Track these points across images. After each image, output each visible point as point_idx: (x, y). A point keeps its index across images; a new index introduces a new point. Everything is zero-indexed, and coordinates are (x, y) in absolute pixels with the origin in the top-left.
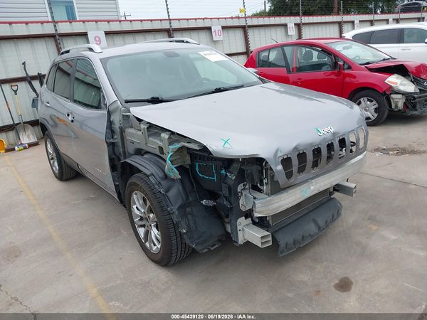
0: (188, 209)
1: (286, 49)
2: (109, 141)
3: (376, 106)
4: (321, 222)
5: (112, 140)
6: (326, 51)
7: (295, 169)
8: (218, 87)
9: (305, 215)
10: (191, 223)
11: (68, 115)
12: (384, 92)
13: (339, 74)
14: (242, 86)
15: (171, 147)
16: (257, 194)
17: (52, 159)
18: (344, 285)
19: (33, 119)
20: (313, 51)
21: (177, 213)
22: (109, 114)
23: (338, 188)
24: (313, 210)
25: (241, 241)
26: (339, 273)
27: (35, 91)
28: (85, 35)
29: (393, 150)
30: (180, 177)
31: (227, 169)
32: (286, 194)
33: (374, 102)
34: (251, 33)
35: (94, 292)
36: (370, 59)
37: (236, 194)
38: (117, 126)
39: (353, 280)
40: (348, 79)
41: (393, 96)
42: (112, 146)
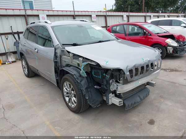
0: (89, 90)
1: (124, 25)
2: (55, 61)
3: (161, 51)
4: (142, 97)
5: (56, 60)
6: (141, 27)
7: (134, 74)
8: (100, 40)
9: (135, 94)
10: (90, 95)
11: (35, 49)
12: (165, 46)
13: (146, 37)
14: (109, 41)
15: (83, 64)
16: (118, 84)
17: (25, 68)
18: (152, 122)
19: (14, 51)
20: (135, 27)
21: (85, 90)
22: (55, 49)
23: (148, 83)
24: (139, 92)
25: (110, 103)
26: (149, 117)
27: (15, 39)
28: (38, 16)
29: (168, 69)
30: (86, 76)
31: (106, 73)
32: (130, 84)
33: (160, 50)
34: (108, 18)
35: (48, 123)
36: (159, 32)
37: (109, 84)
38: (58, 55)
39: (155, 120)
40: (149, 40)
41: (168, 47)
42: (56, 63)
